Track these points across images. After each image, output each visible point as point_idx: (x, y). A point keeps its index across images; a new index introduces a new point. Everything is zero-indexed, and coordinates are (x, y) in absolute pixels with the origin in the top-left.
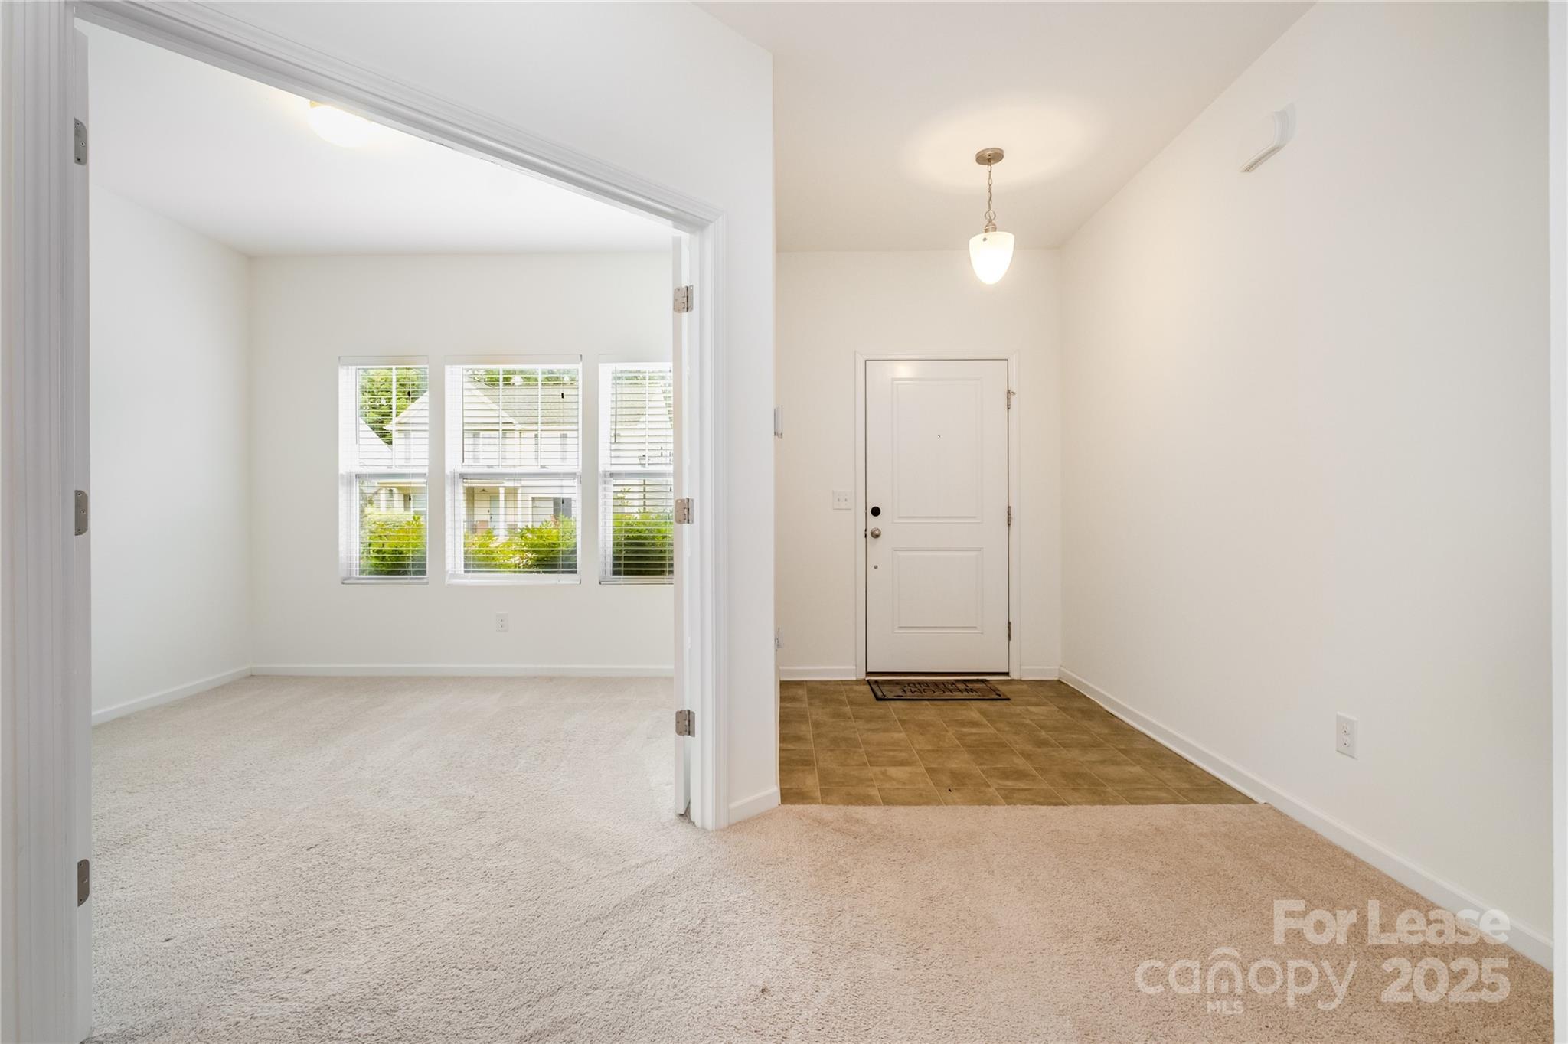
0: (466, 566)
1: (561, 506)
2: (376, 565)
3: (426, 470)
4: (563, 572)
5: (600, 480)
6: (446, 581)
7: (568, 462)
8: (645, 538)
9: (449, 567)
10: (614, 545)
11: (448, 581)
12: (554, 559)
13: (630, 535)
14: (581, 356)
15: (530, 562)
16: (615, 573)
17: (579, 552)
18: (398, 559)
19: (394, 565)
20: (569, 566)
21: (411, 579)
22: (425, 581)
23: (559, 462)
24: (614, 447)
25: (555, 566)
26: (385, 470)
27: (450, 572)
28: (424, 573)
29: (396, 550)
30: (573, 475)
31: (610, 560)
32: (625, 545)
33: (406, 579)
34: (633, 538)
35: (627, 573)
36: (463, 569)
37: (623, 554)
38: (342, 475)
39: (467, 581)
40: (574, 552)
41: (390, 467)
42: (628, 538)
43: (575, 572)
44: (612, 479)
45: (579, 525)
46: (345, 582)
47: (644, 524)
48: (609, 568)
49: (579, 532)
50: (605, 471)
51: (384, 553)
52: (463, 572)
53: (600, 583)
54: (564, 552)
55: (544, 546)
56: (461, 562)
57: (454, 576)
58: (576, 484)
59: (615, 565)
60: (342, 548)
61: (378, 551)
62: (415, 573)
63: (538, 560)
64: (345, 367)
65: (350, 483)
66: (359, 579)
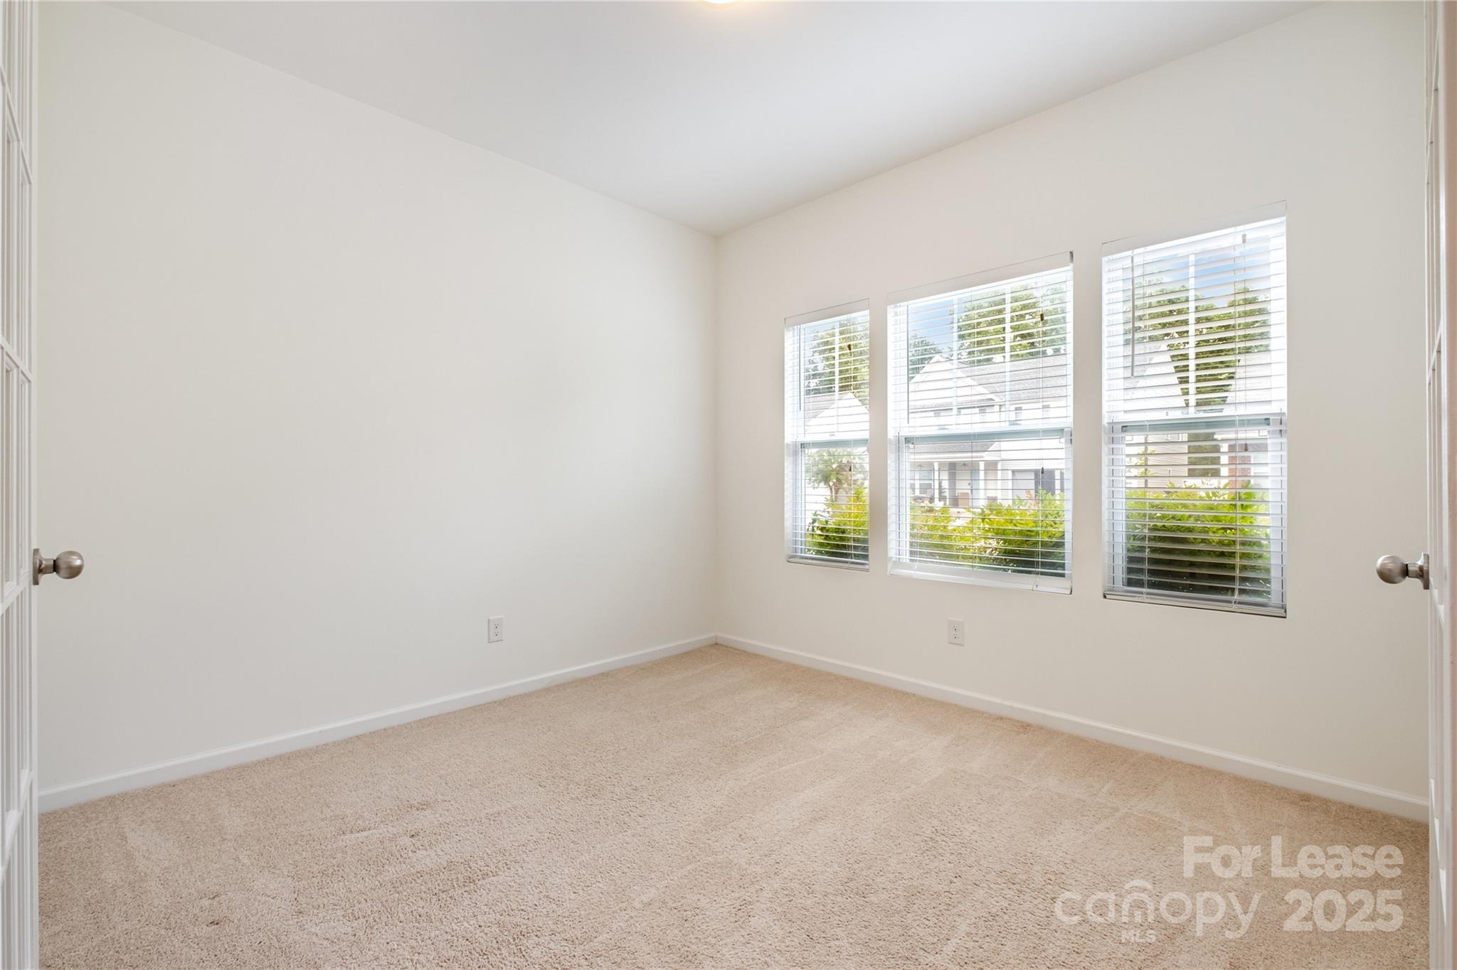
0: (912, 553)
1: (1044, 479)
2: (821, 545)
3: (866, 435)
4: (1042, 574)
5: (1105, 438)
6: (889, 570)
7: (1052, 413)
8: (1190, 530)
9: (892, 553)
10: (1128, 538)
11: (892, 570)
12: (1031, 554)
13: (1160, 524)
14: (1071, 253)
15: (995, 555)
16: (1130, 583)
17: (1068, 546)
18: (842, 539)
19: (838, 546)
20: (1053, 565)
21: (853, 563)
22: (867, 567)
23: (1039, 414)
24: (1129, 384)
25: (1031, 564)
26: (826, 438)
27: (894, 559)
28: (866, 557)
29: (839, 529)
30: (1060, 432)
31: (1121, 563)
32: (1150, 539)
33: (847, 562)
34: (1164, 528)
35: (1153, 585)
36: (908, 557)
37: (1147, 554)
38: (787, 444)
39: (913, 572)
40: (1060, 545)
41: (832, 434)
42: (1155, 529)
43: (1062, 575)
44: (1123, 435)
45: (1068, 506)
46: (789, 560)
47: (1185, 506)
48: (1121, 575)
49: (1068, 516)
50: (1113, 423)
51: (828, 531)
52: (908, 561)
53: (1105, 597)
54: (1044, 544)
55: (1015, 533)
56: (906, 548)
57: (898, 563)
58: (1063, 446)
59: (1130, 571)
60: (788, 523)
61: (822, 529)
62: (857, 556)
63: (1006, 552)
64: (791, 328)
65: (795, 453)
66: (802, 558)
